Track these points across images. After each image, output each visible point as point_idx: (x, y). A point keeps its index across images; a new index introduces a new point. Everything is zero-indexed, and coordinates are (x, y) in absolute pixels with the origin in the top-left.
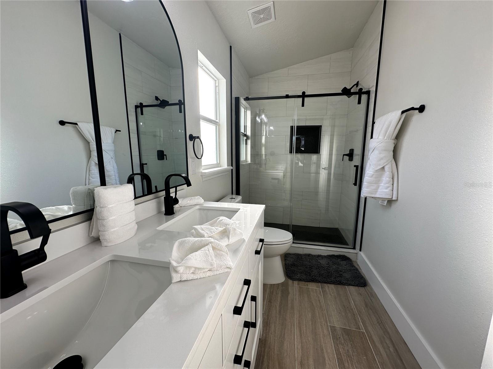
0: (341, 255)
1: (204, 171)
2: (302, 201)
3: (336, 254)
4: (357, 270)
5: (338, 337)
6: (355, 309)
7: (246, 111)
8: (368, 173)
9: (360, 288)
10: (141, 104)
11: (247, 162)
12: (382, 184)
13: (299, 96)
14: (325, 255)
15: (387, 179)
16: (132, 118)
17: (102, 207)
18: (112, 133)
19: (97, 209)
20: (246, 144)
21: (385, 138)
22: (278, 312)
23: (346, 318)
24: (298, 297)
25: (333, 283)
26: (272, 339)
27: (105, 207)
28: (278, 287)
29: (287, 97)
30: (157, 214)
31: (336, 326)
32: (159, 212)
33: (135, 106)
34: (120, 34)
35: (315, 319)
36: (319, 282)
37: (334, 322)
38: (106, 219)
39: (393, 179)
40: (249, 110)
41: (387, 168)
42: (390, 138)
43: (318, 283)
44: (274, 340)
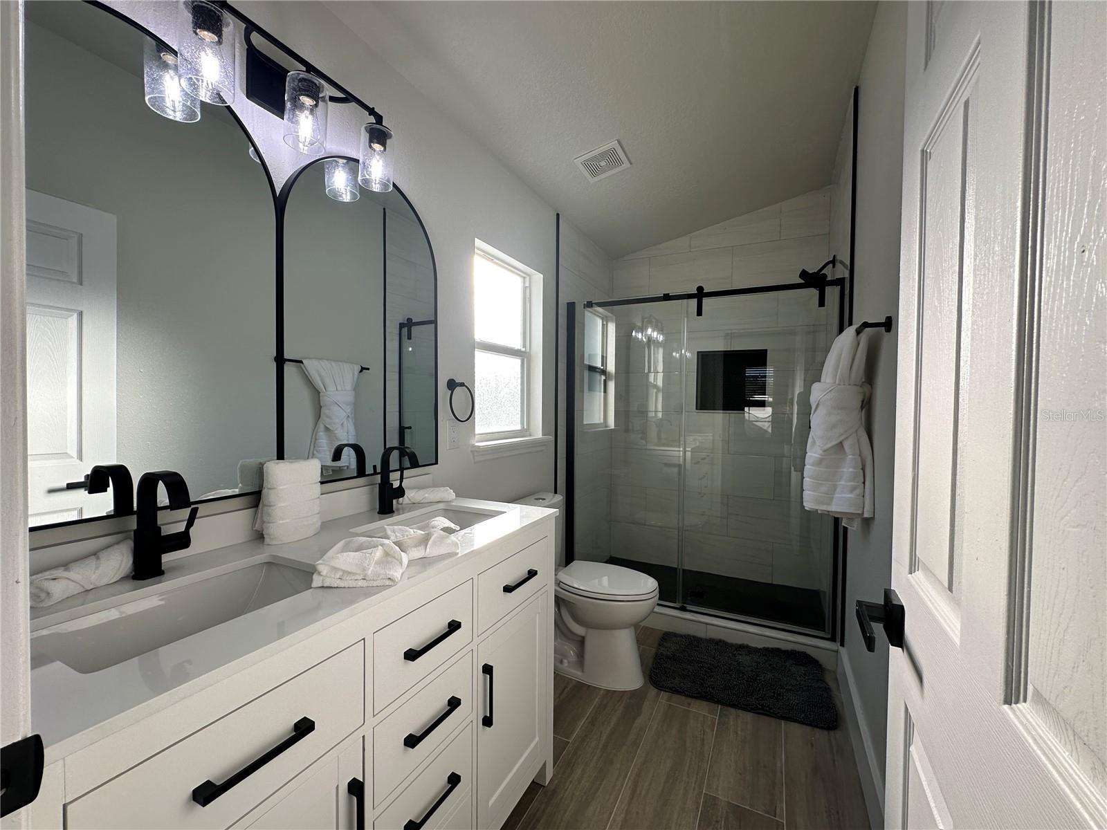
0: (795, 651)
1: (477, 444)
2: (727, 518)
3: (784, 646)
4: (827, 689)
5: (715, 820)
6: (782, 772)
7: (605, 323)
8: (811, 456)
9: (817, 730)
10: (409, 320)
11: (606, 427)
12: (843, 483)
13: (690, 296)
14: (759, 647)
15: (851, 470)
16: (393, 345)
17: (270, 489)
18: (354, 374)
19: (264, 492)
20: (605, 391)
21: (837, 382)
22: (601, 746)
23: (750, 788)
24: (658, 724)
25: (752, 709)
26: (567, 793)
27: (275, 488)
28: (621, 697)
29: (667, 297)
30: (367, 511)
31: (720, 798)
32: (372, 509)
33: (400, 324)
34: (384, 209)
35: (677, 775)
36: (719, 702)
37: (720, 788)
38: (272, 506)
39: (863, 469)
40: (612, 321)
41: (847, 445)
42: (846, 383)
43: (716, 705)
44: (573, 794)
